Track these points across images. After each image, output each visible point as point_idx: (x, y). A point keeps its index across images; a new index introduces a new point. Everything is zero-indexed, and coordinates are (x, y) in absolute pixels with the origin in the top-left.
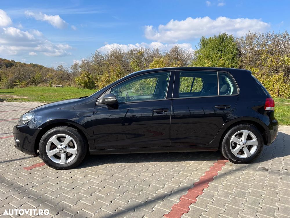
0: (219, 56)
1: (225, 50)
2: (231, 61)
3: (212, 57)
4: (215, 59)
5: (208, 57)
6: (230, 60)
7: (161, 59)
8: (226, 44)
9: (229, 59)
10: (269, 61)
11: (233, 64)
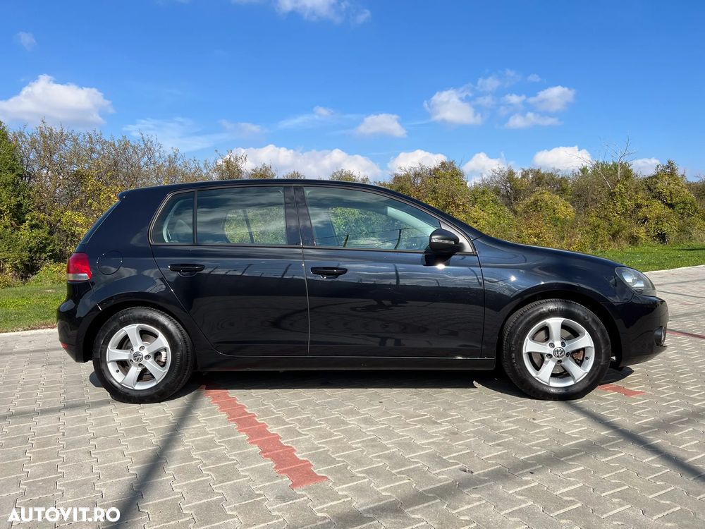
2: (14, 190)
6: (11, 188)
9: (7, 185)
10: (103, 196)
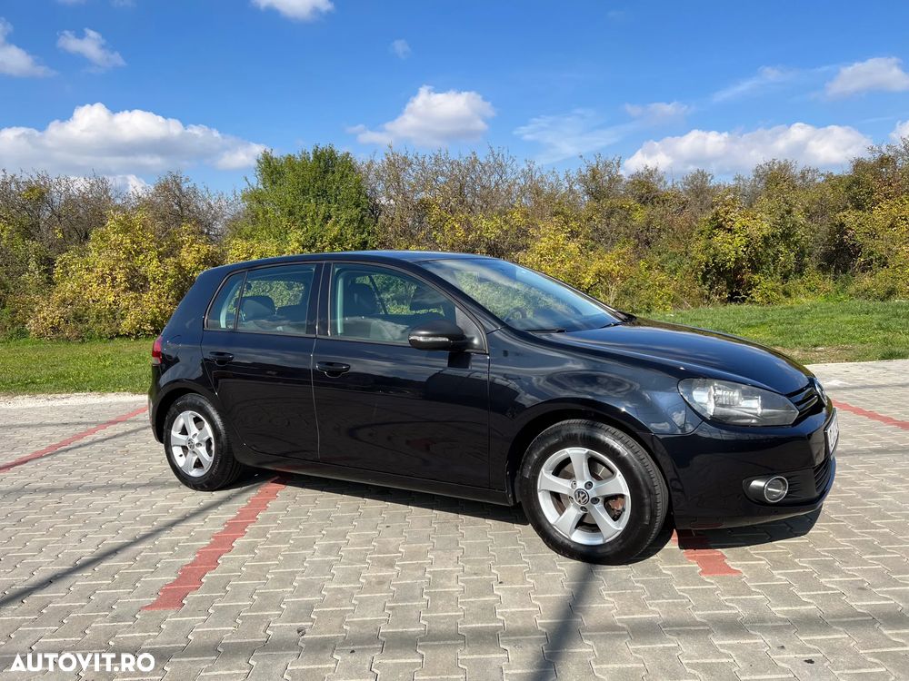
0: (323, 212)
1: (337, 195)
2: (359, 227)
3: (303, 213)
4: (313, 220)
5: (291, 213)
6: (356, 225)
7: (138, 218)
8: (338, 178)
9: (351, 221)
11: (363, 236)
